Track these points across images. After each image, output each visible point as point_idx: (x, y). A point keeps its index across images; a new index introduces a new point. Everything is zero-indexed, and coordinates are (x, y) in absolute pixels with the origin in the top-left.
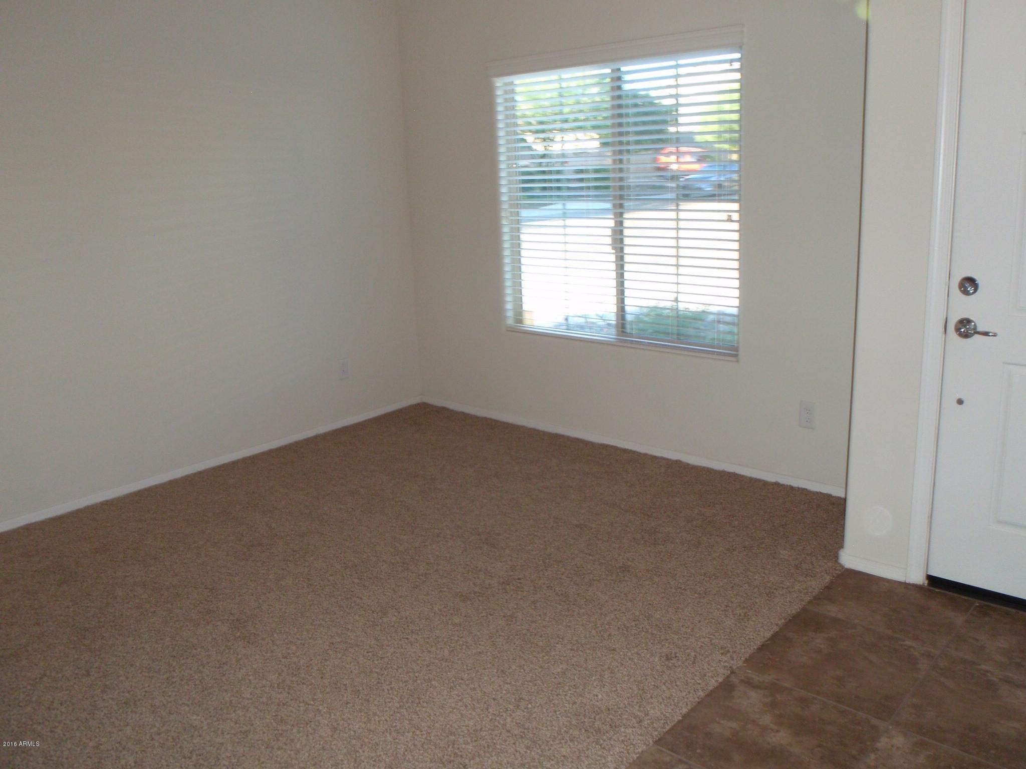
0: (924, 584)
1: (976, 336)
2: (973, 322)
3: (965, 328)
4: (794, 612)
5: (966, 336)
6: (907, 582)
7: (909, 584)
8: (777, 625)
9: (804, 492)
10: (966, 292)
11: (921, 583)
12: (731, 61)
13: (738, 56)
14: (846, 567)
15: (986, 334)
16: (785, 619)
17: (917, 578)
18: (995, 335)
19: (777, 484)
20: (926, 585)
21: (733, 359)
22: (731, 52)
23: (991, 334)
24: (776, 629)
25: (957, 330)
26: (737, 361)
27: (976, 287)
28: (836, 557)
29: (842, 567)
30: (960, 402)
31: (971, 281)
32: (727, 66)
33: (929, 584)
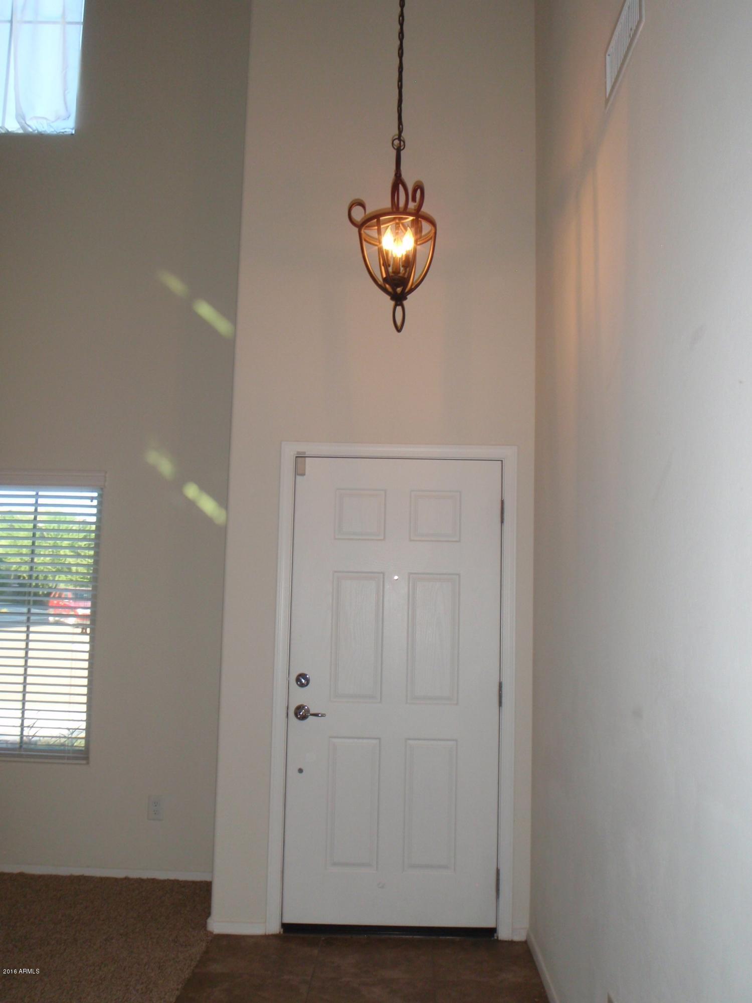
0: (280, 933)
1: (311, 718)
2: (306, 706)
3: (301, 713)
4: (187, 976)
5: (304, 718)
6: (267, 934)
7: (269, 936)
8: (178, 989)
9: (153, 881)
10: (302, 685)
11: (278, 933)
12: (92, 499)
13: (95, 494)
14: (214, 933)
15: (316, 715)
16: (182, 984)
17: (274, 928)
18: (323, 715)
19: (127, 879)
20: (282, 933)
21: (84, 762)
22: (92, 492)
23: (320, 715)
24: (177, 993)
25: (296, 714)
26: (88, 763)
27: (308, 681)
28: (205, 926)
29: (211, 933)
30: (301, 771)
31: (303, 675)
32: (88, 502)
33: (284, 932)
